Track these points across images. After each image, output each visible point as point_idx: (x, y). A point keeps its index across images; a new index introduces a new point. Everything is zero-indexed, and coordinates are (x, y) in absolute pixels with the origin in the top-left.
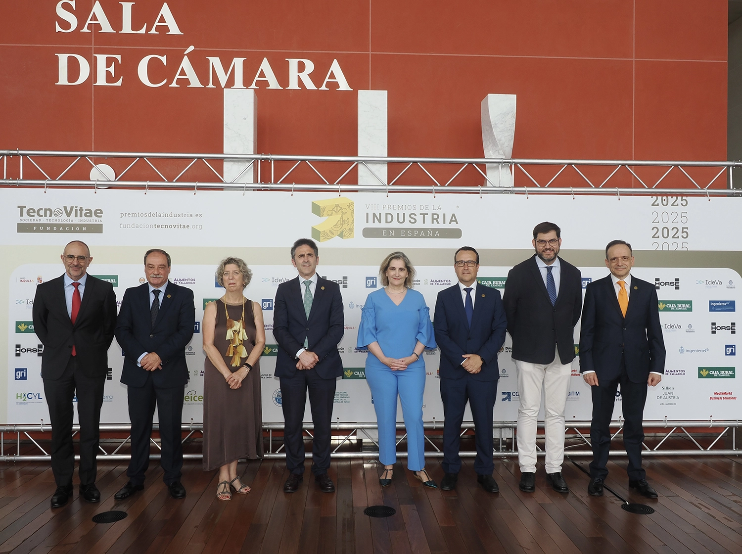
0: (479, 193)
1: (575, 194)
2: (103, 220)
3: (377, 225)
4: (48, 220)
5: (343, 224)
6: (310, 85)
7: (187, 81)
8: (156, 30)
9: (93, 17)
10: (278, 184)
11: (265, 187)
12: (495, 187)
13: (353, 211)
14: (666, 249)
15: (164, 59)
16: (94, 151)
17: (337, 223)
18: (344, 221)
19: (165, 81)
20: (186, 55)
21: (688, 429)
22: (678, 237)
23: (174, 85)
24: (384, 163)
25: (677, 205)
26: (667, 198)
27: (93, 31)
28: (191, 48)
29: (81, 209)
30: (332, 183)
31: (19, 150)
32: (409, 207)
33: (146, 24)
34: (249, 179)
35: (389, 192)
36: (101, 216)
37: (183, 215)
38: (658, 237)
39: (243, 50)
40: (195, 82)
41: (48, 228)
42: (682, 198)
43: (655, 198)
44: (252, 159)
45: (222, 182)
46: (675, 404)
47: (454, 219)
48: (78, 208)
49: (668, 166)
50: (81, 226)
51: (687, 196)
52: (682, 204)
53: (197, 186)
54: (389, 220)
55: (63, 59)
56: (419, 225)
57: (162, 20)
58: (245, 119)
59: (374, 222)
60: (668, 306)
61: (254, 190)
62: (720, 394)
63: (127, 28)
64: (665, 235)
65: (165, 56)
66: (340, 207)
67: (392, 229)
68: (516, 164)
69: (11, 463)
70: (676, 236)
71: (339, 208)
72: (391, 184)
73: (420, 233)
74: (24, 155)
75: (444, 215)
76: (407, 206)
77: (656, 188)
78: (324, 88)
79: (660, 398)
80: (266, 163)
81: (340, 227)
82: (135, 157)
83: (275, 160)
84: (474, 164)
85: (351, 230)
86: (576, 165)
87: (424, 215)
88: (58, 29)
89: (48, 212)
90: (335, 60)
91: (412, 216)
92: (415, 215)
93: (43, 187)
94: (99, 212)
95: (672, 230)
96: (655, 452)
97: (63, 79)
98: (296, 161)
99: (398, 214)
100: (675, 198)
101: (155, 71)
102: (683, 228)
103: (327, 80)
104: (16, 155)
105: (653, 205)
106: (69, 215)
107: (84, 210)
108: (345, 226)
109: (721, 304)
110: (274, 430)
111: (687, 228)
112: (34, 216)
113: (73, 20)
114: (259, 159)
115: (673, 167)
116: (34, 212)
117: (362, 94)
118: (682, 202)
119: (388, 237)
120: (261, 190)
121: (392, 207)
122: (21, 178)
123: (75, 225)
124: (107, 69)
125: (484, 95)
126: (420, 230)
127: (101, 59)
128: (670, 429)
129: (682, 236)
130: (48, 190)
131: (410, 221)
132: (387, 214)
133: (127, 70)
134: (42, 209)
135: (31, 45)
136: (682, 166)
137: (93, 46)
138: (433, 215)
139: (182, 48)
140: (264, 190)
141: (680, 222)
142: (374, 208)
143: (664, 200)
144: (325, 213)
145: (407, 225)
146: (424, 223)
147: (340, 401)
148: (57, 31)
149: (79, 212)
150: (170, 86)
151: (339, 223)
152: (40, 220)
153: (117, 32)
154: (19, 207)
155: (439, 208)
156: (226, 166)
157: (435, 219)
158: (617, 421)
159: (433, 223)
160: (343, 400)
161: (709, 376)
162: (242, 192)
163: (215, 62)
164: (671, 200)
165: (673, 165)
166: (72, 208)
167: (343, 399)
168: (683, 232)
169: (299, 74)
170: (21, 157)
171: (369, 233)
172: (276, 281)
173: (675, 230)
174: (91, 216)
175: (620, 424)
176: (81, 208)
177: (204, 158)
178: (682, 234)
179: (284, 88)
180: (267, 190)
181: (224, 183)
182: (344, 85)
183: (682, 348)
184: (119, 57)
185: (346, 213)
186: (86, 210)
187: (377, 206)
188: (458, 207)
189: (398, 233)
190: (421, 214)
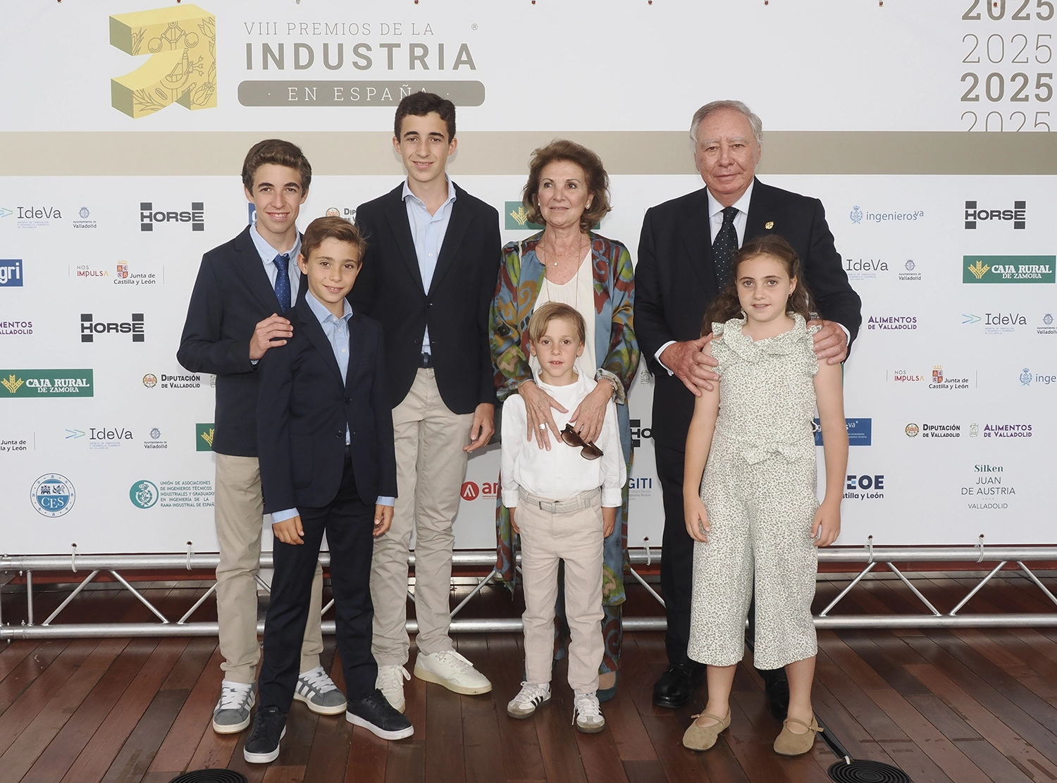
3: (273, 74)
5: (188, 72)
13: (214, 38)
14: (994, 127)
17: (175, 68)
18: (190, 64)
21: (1033, 564)
22: (1026, 99)
25: (1028, 17)
32: (354, 28)
38: (977, 99)
42: (1039, 1)
46: (1005, 506)
47: (465, 57)
52: (1039, 15)
54: (304, 59)
56: (379, 72)
59: (265, 67)
60: (996, 269)
64: (995, 93)
66: (179, 29)
67: (310, 84)
70: (1021, 95)
71: (178, 33)
73: (380, 94)
75: (441, 47)
76: (346, 26)
79: (970, 491)
81: (183, 80)
85: (210, 86)
87: (390, 47)
91: (362, 50)
92: (369, 48)
95: (1013, 79)
96: (952, 620)
99: (326, 46)
102: (1040, 76)
105: (966, 17)
108: (194, 77)
110: (37, 573)
111: (1050, 76)
118: (1038, 10)
119: (301, 103)
121: (310, 30)
126: (380, 85)
128: (990, 564)
129: (1037, 96)
131: (355, 64)
132: (297, 46)
138: (412, 46)
141: (1032, 60)
142: (264, 31)
143: (995, 4)
144: (144, 44)
145: (348, 73)
146: (390, 67)
147: (193, 502)
151: (179, 71)
155: (428, 29)
157: (418, 58)
158: (863, 547)
159: (412, 67)
160: (202, 501)
164: (1013, 4)
167: (201, 498)
168: (1038, 86)
171: (252, 94)
172: (29, 214)
173: (1020, 80)
175: (867, 554)
178: (1038, 91)
183: (1026, 371)
185: (195, 44)
187: (271, 26)
188: (475, 26)
189: (325, 94)
190: (382, 46)
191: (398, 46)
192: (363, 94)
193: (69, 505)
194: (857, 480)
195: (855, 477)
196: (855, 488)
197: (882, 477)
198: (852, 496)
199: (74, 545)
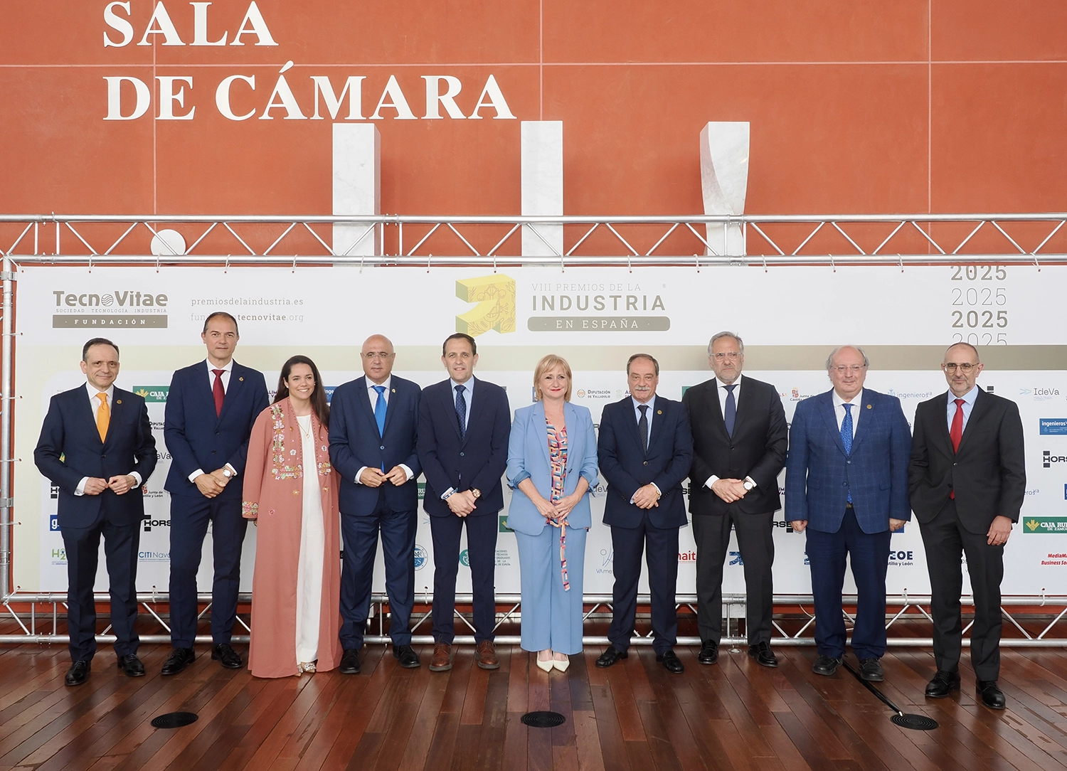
0: (695, 265)
1: (835, 265)
2: (168, 310)
3: (548, 313)
4: (95, 311)
5: (500, 312)
6: (455, 113)
7: (284, 111)
8: (241, 40)
9: (154, 25)
10: (409, 257)
11: (390, 262)
12: (718, 256)
13: (514, 293)
15: (251, 81)
16: (156, 215)
17: (491, 311)
18: (501, 307)
19: (254, 111)
20: (281, 74)
21: (1009, 607)
22: (992, 326)
23: (266, 116)
24: (558, 225)
25: (991, 278)
26: (975, 268)
27: (154, 44)
28: (290, 64)
29: (138, 295)
30: (483, 254)
31: (55, 214)
32: (595, 287)
33: (226, 32)
34: (367, 250)
35: (566, 266)
36: (165, 305)
37: (278, 302)
38: (962, 326)
39: (361, 65)
40: (294, 112)
41: (94, 322)
42: (997, 268)
43: (956, 268)
44: (372, 222)
45: (331, 254)
47: (658, 303)
48: (135, 294)
49: (977, 222)
50: (138, 318)
51: (1005, 264)
52: (997, 277)
53: (296, 261)
54: (566, 305)
55: (114, 84)
56: (609, 312)
57: (249, 25)
58: (362, 165)
59: (544, 309)
61: (375, 266)
62: (1057, 556)
63: (201, 38)
64: (973, 322)
65: (253, 76)
66: (495, 288)
67: (569, 318)
68: (748, 223)
69: (45, 645)
70: (989, 324)
71: (494, 290)
72: (568, 254)
73: (609, 324)
74: (62, 222)
75: (645, 297)
76: (591, 286)
77: (958, 253)
78: (475, 116)
80: (391, 227)
81: (496, 317)
82: (211, 222)
83: (405, 223)
84: (687, 224)
85: (512, 320)
86: (838, 222)
87: (615, 297)
88: (107, 42)
89: (94, 299)
90: (491, 76)
91: (599, 299)
92: (603, 298)
93: (88, 265)
94: (163, 298)
95: (983, 315)
97: (114, 113)
98: (432, 224)
99: (578, 297)
100: (986, 268)
101: (240, 97)
102: (999, 312)
103: (479, 104)
104: (50, 221)
105: (953, 278)
106: (121, 302)
107: (142, 296)
108: (503, 315)
109: (1057, 424)
111: (1006, 312)
112: (74, 305)
113: (127, 29)
114: (381, 221)
115: (983, 222)
116: (75, 299)
117: (526, 126)
118: (997, 274)
119: (564, 329)
120: (385, 266)
121: (570, 288)
122: (58, 252)
123: (130, 318)
124: (175, 97)
125: (703, 124)
126: (610, 319)
127: (166, 83)
129: (998, 324)
130: (94, 269)
131: (595, 307)
132: (562, 297)
133: (201, 97)
134: (85, 296)
135: (70, 66)
136: (998, 221)
137: (154, 65)
138: (628, 297)
139: (277, 65)
140: (390, 265)
141: (994, 303)
142: (543, 289)
143: (971, 271)
144: (475, 296)
145: (591, 312)
146: (615, 309)
148: (105, 46)
149: (135, 299)
150: (260, 118)
151: (494, 311)
152: (83, 310)
153: (187, 44)
154: (54, 293)
155: (638, 287)
156: (337, 231)
157: (631, 304)
158: (901, 595)
159: (628, 309)
160: (501, 562)
161: (1040, 530)
162: (359, 268)
163: (323, 83)
164: (981, 271)
165: (983, 220)
166: (126, 293)
167: (501, 560)
168: (999, 318)
169: (439, 97)
170: (58, 224)
171: (537, 324)
173: (987, 315)
174: (151, 304)
175: (904, 600)
176: (138, 293)
177: (305, 221)
178: (998, 321)
179: (419, 118)
180: (393, 265)
181: (334, 256)
182: (504, 112)
184: (189, 80)
185: (504, 296)
186: (145, 296)
187: (548, 286)
188: (664, 286)
189: (578, 324)
190: (610, 297)
191: (620, 297)
192: (600, 324)
193: (424, 564)
194: (896, 554)
195: (895, 552)
196: (895, 559)
197: (912, 552)
198: (893, 564)
199: (426, 588)
